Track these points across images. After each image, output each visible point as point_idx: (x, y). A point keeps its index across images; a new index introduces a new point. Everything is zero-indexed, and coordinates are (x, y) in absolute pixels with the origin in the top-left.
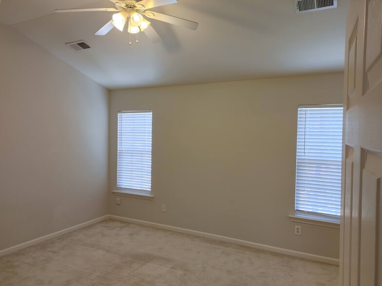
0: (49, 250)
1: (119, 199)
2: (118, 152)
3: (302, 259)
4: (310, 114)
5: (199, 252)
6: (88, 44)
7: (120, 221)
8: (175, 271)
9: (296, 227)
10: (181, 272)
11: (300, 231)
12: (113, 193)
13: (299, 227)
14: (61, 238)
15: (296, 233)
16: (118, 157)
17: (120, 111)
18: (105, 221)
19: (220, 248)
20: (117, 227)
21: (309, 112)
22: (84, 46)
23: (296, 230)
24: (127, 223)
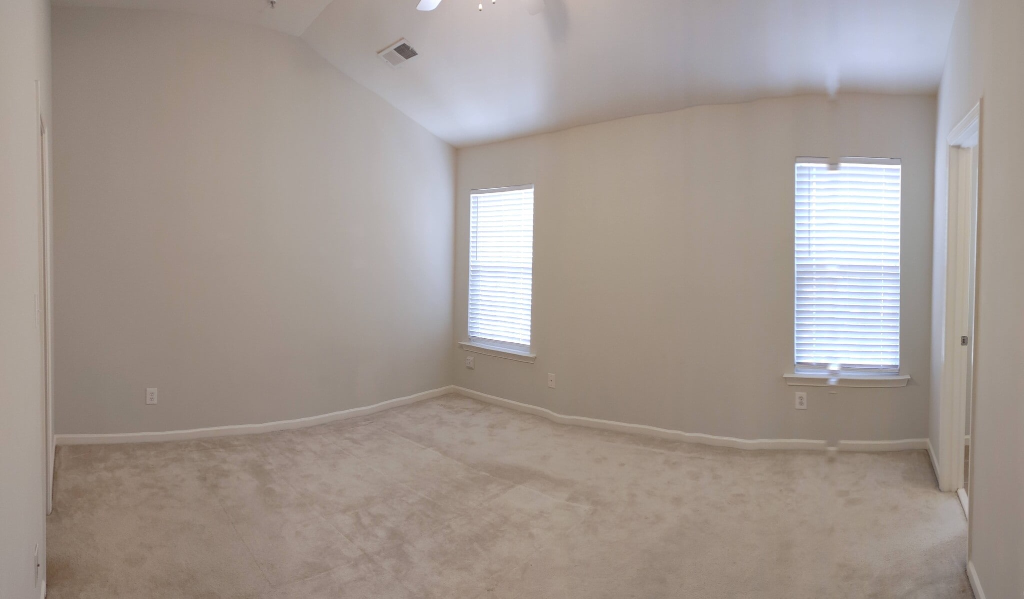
0: (347, 435)
1: (472, 358)
2: (471, 269)
4: (818, 175)
5: (622, 465)
6: (413, 45)
7: (474, 399)
8: (575, 504)
9: (798, 394)
10: (588, 508)
11: (805, 401)
12: (462, 346)
13: (804, 394)
14: (369, 418)
15: (798, 406)
16: (471, 278)
17: (476, 190)
18: (447, 396)
19: (661, 453)
20: (467, 409)
21: (815, 172)
22: (405, 51)
23: (797, 401)
24: (486, 405)
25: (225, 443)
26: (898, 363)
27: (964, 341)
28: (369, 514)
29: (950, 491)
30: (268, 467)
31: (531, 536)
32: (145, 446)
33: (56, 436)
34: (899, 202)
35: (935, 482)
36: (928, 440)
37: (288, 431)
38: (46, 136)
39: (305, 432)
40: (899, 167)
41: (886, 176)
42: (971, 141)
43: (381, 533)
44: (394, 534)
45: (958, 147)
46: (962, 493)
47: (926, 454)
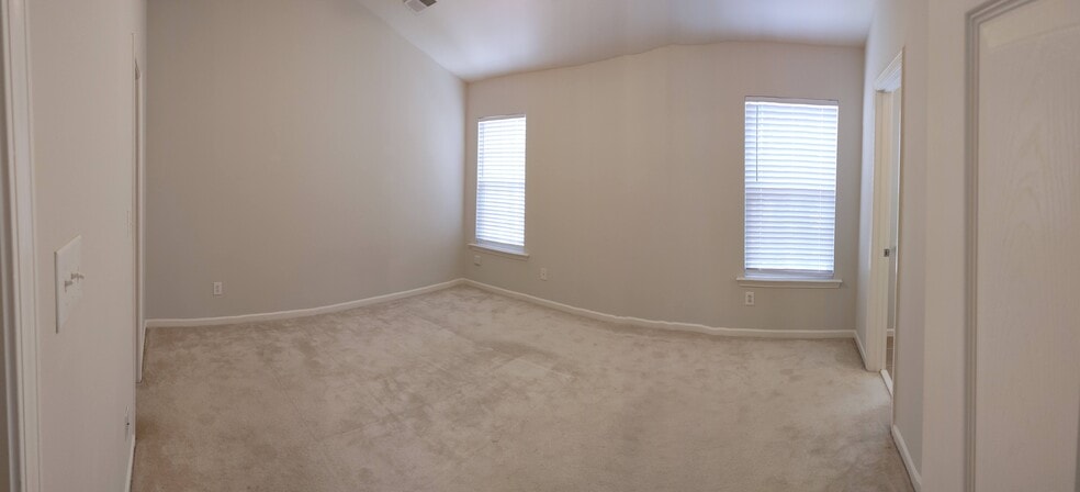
0: (380, 316)
1: (479, 256)
2: (478, 184)
3: (757, 339)
4: (764, 112)
5: (595, 345)
7: (480, 289)
8: (558, 373)
9: (748, 293)
10: (568, 377)
12: (471, 247)
13: (752, 293)
14: (397, 303)
15: (747, 303)
16: (478, 192)
17: (482, 118)
18: (459, 286)
20: (475, 297)
21: (763, 109)
22: (428, 1)
23: (747, 299)
24: (490, 294)
25: (277, 325)
26: (832, 269)
27: (887, 253)
28: (395, 381)
29: (875, 372)
30: (314, 344)
31: (527, 398)
32: (212, 328)
33: (146, 321)
34: (836, 137)
35: (861, 363)
36: (855, 331)
37: (330, 314)
38: (141, 79)
39: (344, 314)
40: (837, 107)
41: (824, 115)
42: (894, 85)
43: (404, 397)
44: (415, 398)
45: (882, 92)
46: (885, 373)
47: (853, 341)
